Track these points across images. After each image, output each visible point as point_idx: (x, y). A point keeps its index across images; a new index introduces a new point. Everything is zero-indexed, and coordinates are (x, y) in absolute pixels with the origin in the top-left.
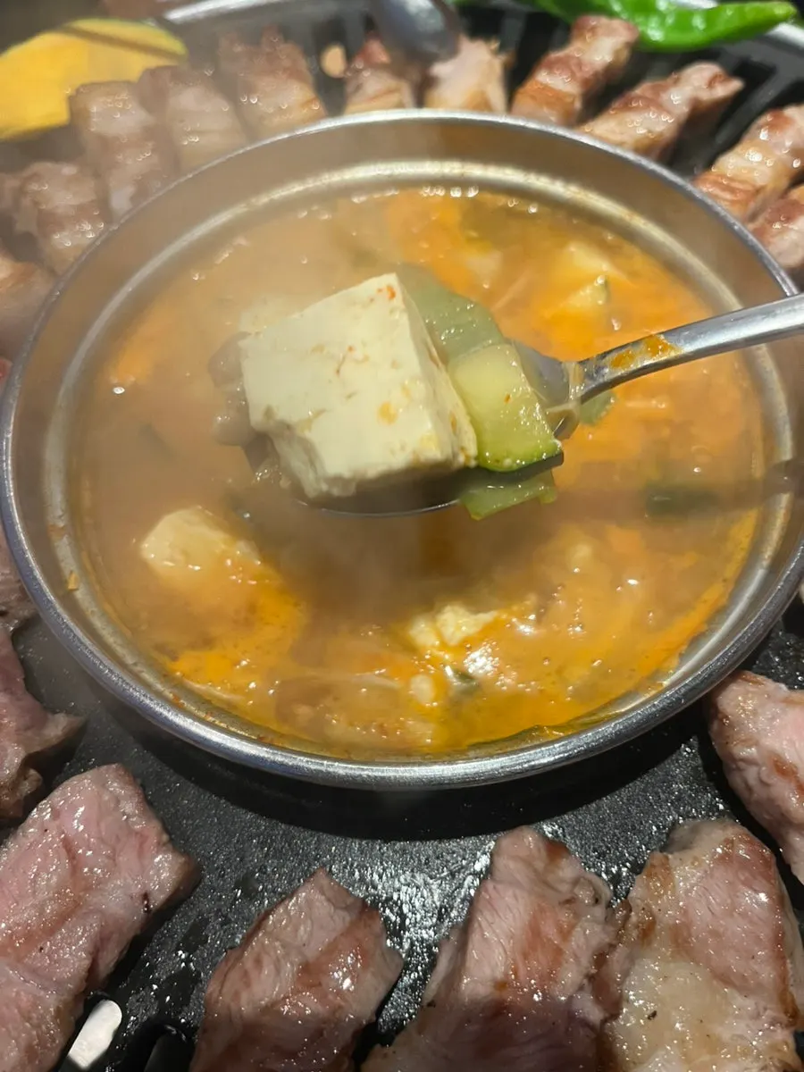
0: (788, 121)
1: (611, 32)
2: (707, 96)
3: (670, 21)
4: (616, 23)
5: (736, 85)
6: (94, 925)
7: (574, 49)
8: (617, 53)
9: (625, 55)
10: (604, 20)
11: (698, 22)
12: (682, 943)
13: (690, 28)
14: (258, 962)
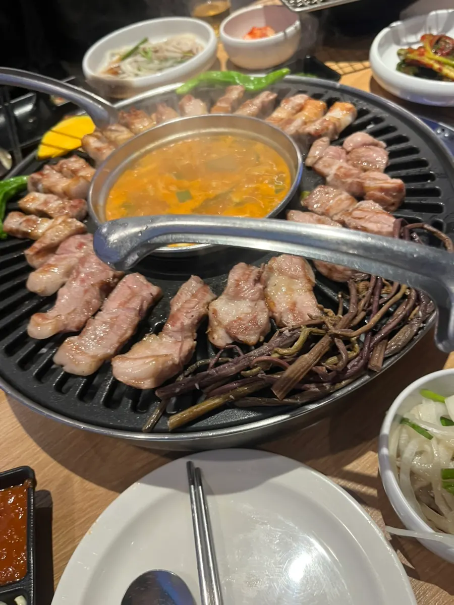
0: (291, 100)
1: (237, 89)
2: (266, 100)
3: (256, 83)
4: (238, 86)
5: (275, 95)
6: (140, 298)
7: (227, 96)
8: (239, 94)
9: (242, 94)
10: (235, 87)
11: (264, 81)
12: (281, 272)
13: (262, 82)
14: (181, 294)
